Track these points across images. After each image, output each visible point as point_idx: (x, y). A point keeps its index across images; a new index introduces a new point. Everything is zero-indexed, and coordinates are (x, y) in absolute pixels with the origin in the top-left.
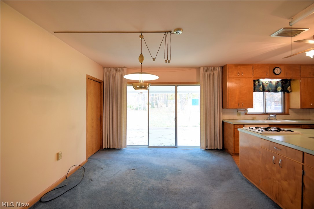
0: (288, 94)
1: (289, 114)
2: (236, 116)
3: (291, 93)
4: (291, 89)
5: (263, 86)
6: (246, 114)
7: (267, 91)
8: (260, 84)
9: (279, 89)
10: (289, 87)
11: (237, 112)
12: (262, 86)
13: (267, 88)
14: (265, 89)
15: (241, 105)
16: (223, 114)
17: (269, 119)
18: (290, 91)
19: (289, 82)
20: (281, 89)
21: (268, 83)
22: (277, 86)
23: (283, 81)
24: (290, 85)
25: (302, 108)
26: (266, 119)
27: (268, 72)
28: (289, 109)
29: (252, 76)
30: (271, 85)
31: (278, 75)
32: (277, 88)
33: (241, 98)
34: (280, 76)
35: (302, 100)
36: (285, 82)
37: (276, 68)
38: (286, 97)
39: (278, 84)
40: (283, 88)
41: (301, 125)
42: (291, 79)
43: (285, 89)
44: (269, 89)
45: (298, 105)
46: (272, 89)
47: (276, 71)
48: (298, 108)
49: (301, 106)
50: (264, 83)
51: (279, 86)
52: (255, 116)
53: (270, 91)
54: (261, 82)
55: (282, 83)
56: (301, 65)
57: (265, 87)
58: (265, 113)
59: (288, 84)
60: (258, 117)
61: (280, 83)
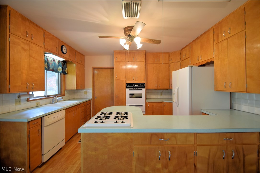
0: (64, 75)
1: (65, 95)
2: (15, 105)
3: (67, 75)
4: (67, 71)
6: (28, 100)
7: (51, 70)
8: (45, 60)
9: (60, 70)
10: (66, 69)
11: (17, 98)
12: (47, 62)
13: (51, 66)
14: (50, 68)
17: (53, 102)
18: (67, 73)
19: (66, 64)
20: (62, 69)
21: (52, 61)
22: (58, 66)
23: (63, 62)
24: (66, 67)
25: (77, 89)
26: (49, 103)
27: (57, 48)
28: (65, 90)
29: (43, 46)
30: (54, 64)
31: (64, 55)
32: (58, 68)
33: (30, 75)
34: (65, 56)
35: (77, 82)
36: (63, 64)
37: (64, 47)
38: (63, 78)
39: (59, 64)
40: (63, 69)
41: (81, 104)
42: (71, 62)
43: (64, 70)
44: (53, 68)
45: (74, 87)
46: (56, 68)
47: (63, 49)
48: (74, 89)
49: (76, 87)
50: (49, 59)
51: (60, 67)
52: (38, 102)
53: (55, 70)
54: (46, 58)
55: (62, 64)
56: (76, 51)
57: (50, 65)
58: (47, 96)
59: (65, 66)
60: (41, 102)
61: (61, 64)
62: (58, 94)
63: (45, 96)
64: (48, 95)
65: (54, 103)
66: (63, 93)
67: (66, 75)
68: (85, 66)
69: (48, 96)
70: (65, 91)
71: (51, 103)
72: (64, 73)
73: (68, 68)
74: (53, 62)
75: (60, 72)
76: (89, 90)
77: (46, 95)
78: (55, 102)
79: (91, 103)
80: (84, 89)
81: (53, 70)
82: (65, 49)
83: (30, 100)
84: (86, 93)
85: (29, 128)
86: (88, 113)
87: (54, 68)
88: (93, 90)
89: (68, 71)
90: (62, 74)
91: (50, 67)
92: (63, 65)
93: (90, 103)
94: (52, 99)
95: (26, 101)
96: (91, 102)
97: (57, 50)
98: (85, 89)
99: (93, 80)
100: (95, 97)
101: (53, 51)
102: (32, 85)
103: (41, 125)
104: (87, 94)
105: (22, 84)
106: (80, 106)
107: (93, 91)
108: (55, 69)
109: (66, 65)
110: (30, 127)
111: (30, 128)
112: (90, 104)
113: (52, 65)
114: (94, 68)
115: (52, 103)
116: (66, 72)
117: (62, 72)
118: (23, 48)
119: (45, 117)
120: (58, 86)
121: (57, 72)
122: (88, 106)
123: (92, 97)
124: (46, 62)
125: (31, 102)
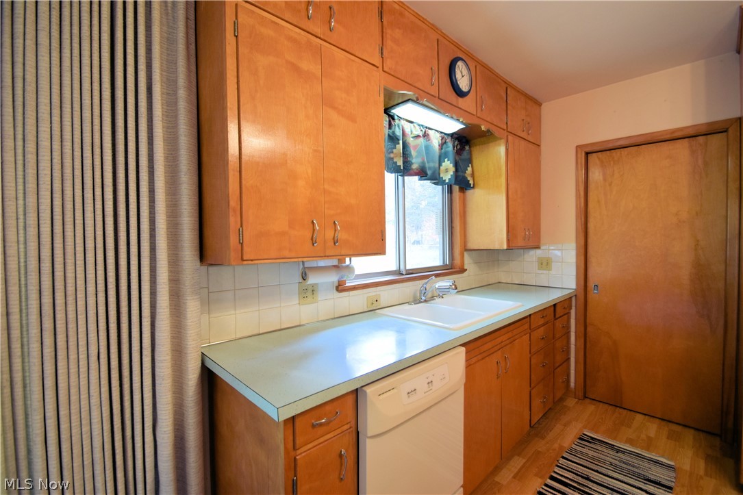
0: (462, 194)
1: (466, 270)
2: (295, 300)
3: (472, 190)
4: (473, 175)
5: (405, 146)
6: (340, 287)
7: (416, 174)
8: (394, 132)
9: (447, 170)
10: (469, 169)
11: (299, 279)
12: (401, 142)
13: (417, 157)
14: (411, 164)
15: (330, 234)
16: (209, 302)
17: (423, 298)
18: (471, 182)
19: (467, 148)
20: (453, 169)
21: (418, 136)
22: (440, 157)
23: (456, 143)
24: (470, 161)
25: (510, 248)
26: (411, 300)
27: (435, 68)
28: (466, 250)
29: (376, 60)
30: (428, 148)
31: (461, 102)
32: (440, 165)
33: (326, 187)
34: (467, 103)
35: (510, 216)
36: (459, 147)
37: (460, 64)
38: (458, 205)
39: (443, 151)
40: (457, 170)
41: (530, 315)
42: (488, 131)
43: (460, 174)
44: (423, 163)
45: (498, 239)
46: (432, 165)
47: (458, 75)
48: (497, 247)
49: (508, 241)
50: (408, 131)
51: (446, 160)
52: (374, 294)
53: (429, 173)
54: (399, 126)
55: (454, 147)
56: (508, 86)
57: (413, 153)
58: (404, 273)
59: (465, 155)
60: (386, 295)
61: (450, 146)
62: (441, 264)
63: (398, 272)
64: (407, 268)
65: (425, 301)
66: (457, 261)
67: (469, 193)
68: (543, 147)
69: (407, 270)
70: (466, 254)
71: (417, 301)
72: (462, 183)
73: (474, 165)
74: (421, 140)
75: (447, 181)
76: (558, 253)
77: (402, 267)
78: (430, 295)
79: (573, 312)
80: (538, 248)
81: (422, 174)
82: (465, 72)
83: (347, 285)
84: (545, 264)
85: (295, 449)
86: (559, 358)
87: (427, 165)
88: (582, 251)
89: (476, 173)
90: (456, 188)
91: (414, 161)
92: (459, 152)
93: (567, 311)
94: (420, 283)
95: (335, 291)
96: (571, 309)
97: (432, 79)
98: (542, 248)
99: (583, 204)
100: (591, 284)
101: (418, 85)
102: (335, 230)
103: (353, 423)
104: (550, 270)
105: (291, 225)
106: (527, 326)
107: (582, 258)
108: (430, 168)
109: (470, 153)
110: (298, 442)
111: (297, 447)
112: (566, 316)
113: (419, 153)
114: (588, 150)
115: (420, 302)
116: (469, 179)
117: (453, 182)
118: (295, 69)
119: (369, 390)
120: (441, 236)
121: (436, 179)
122: (559, 323)
123: (577, 284)
124: (399, 140)
125: (352, 293)
